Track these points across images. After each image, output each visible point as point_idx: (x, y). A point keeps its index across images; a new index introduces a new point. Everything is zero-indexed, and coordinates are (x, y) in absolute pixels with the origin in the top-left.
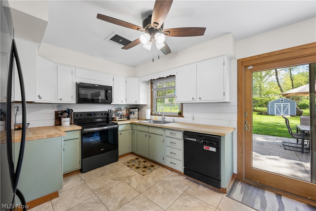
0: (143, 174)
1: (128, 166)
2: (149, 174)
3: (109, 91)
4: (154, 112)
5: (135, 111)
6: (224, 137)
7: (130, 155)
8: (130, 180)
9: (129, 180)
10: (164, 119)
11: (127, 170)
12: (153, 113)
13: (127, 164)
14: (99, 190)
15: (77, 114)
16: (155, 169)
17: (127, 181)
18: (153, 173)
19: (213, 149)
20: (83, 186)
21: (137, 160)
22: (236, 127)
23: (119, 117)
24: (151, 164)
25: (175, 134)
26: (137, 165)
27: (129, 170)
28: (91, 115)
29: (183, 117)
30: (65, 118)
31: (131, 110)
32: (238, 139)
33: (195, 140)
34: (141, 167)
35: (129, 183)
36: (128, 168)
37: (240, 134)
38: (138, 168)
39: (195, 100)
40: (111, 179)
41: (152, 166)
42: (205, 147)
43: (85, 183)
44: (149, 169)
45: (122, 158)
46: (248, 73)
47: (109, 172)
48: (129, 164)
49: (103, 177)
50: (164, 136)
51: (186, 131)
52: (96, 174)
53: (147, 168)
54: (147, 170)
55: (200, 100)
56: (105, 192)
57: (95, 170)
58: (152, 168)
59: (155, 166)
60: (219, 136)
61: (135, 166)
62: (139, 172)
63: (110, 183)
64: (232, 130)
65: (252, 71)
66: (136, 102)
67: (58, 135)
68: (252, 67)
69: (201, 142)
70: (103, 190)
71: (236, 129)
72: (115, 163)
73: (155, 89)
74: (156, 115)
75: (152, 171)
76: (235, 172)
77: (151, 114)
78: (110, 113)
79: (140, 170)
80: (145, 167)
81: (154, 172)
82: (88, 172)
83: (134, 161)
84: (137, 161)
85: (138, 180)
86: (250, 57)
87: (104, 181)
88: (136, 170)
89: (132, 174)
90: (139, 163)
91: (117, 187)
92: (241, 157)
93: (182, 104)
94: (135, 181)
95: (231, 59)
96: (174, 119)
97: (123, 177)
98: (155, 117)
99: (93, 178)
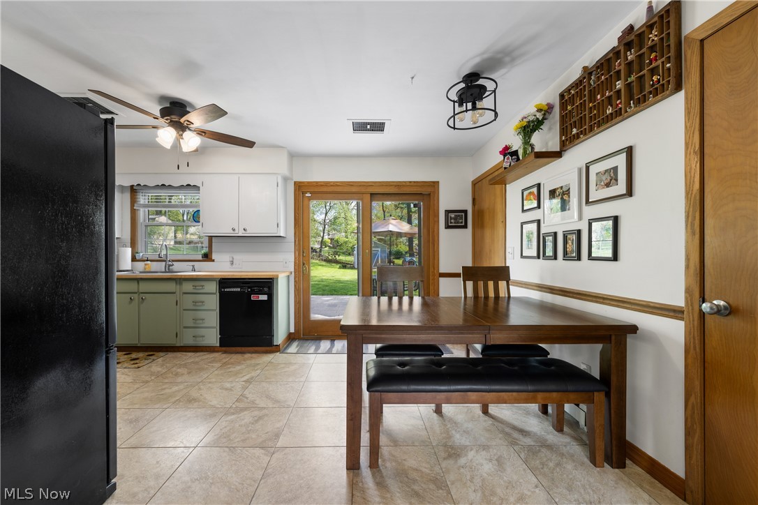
0: (136, 366)
2: (149, 364)
4: (141, 254)
6: (277, 278)
10: (170, 266)
12: (139, 256)
16: (159, 357)
18: (157, 362)
19: (264, 297)
22: (293, 270)
24: (147, 353)
25: (202, 286)
29: (213, 261)
32: (295, 286)
33: (239, 290)
37: (297, 279)
39: (237, 231)
41: (150, 355)
42: (253, 298)
44: (146, 359)
46: (306, 201)
50: (178, 293)
51: (223, 279)
54: (142, 361)
55: (244, 232)
58: (152, 357)
59: (156, 354)
60: (271, 279)
64: (287, 274)
65: (310, 199)
68: (310, 195)
69: (247, 291)
71: (293, 273)
73: (145, 206)
74: (147, 260)
75: (154, 360)
76: (292, 330)
77: (134, 259)
79: (126, 364)
80: (134, 359)
81: (160, 360)
85: (130, 374)
86: (308, 182)
92: (299, 308)
93: (211, 238)
94: (124, 376)
95: (286, 179)
96: (193, 266)
98: (146, 265)
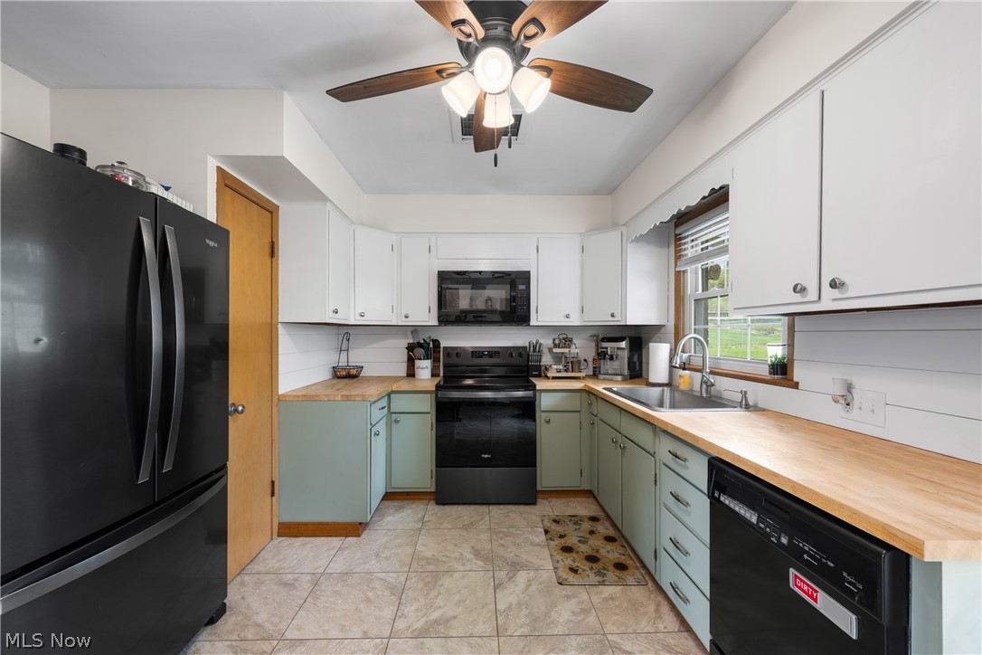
0: (564, 576)
1: (546, 532)
2: (582, 589)
3: (522, 287)
5: (618, 348)
7: (585, 499)
8: (511, 575)
9: (507, 575)
10: (708, 386)
11: (532, 544)
13: (548, 524)
14: (423, 563)
15: (449, 352)
16: (621, 582)
17: (501, 575)
18: (597, 593)
20: (410, 536)
21: (590, 523)
23: (561, 367)
24: (622, 559)
25: (685, 460)
26: (572, 540)
27: (538, 545)
28: (481, 357)
29: (796, 386)
30: (421, 359)
31: (605, 344)
33: (754, 519)
34: (578, 552)
35: (500, 584)
36: (543, 537)
38: (567, 550)
39: (813, 296)
40: (473, 548)
41: (621, 567)
42: (797, 581)
43: (420, 529)
44: (598, 573)
45: (554, 500)
47: (488, 527)
48: (554, 527)
49: (464, 533)
50: (657, 457)
51: (720, 460)
52: (459, 518)
53: (594, 565)
54: (589, 572)
55: (835, 293)
56: (430, 574)
57: (466, 506)
58: (612, 575)
59: (632, 570)
61: (563, 540)
62: (557, 565)
63: (461, 559)
66: (613, 315)
67: (360, 398)
69: (779, 539)
70: (431, 568)
72: (522, 508)
74: (684, 369)
75: (602, 583)
78: (534, 352)
79: (568, 560)
80: (592, 559)
81: (608, 591)
82: (447, 507)
83: (576, 523)
84: (586, 525)
85: (533, 588)
87: (456, 545)
88: (555, 553)
89: (533, 560)
90: (588, 536)
91: (463, 577)
94: (522, 586)
96: (744, 394)
97: (503, 557)
98: (680, 376)
99: (445, 525)
